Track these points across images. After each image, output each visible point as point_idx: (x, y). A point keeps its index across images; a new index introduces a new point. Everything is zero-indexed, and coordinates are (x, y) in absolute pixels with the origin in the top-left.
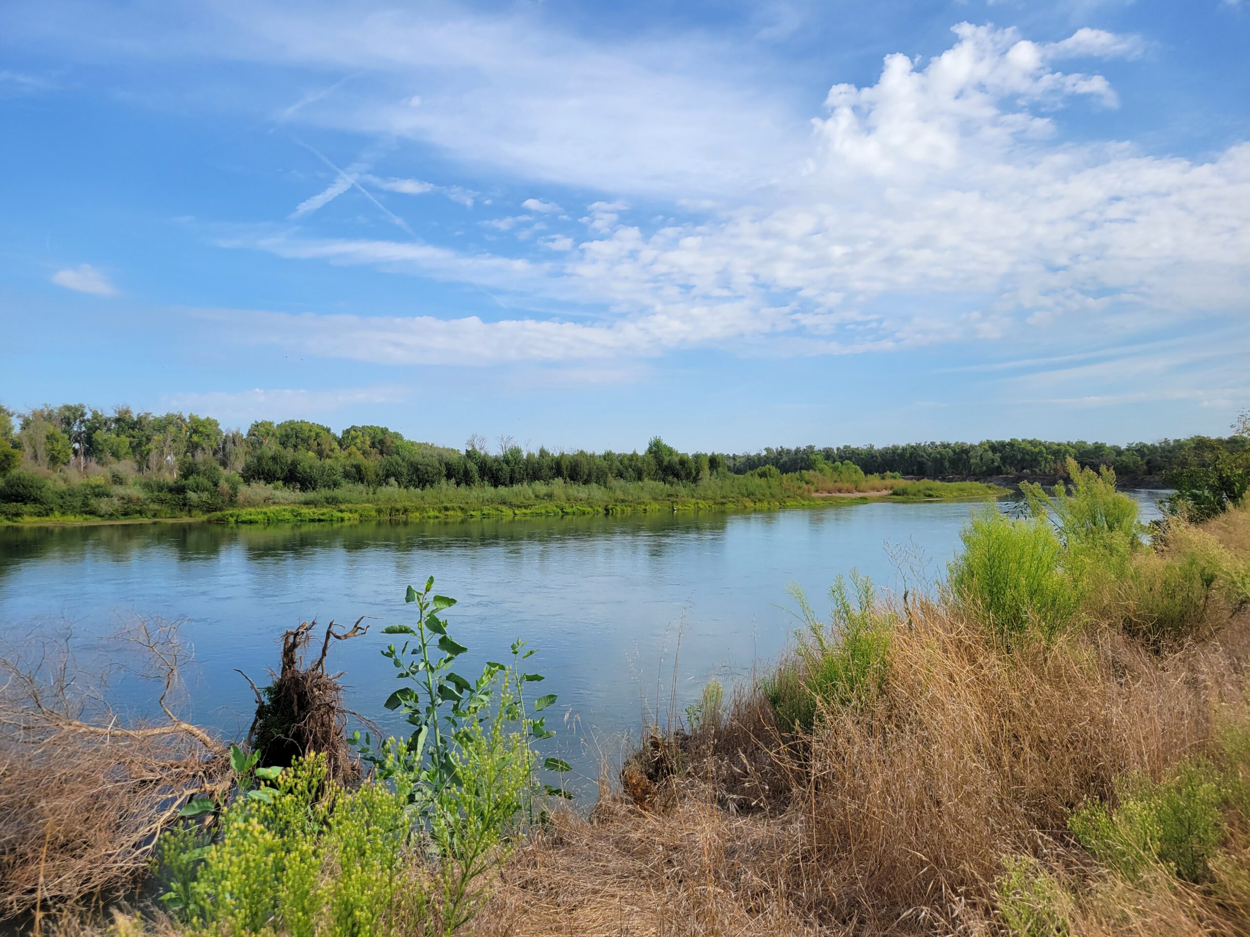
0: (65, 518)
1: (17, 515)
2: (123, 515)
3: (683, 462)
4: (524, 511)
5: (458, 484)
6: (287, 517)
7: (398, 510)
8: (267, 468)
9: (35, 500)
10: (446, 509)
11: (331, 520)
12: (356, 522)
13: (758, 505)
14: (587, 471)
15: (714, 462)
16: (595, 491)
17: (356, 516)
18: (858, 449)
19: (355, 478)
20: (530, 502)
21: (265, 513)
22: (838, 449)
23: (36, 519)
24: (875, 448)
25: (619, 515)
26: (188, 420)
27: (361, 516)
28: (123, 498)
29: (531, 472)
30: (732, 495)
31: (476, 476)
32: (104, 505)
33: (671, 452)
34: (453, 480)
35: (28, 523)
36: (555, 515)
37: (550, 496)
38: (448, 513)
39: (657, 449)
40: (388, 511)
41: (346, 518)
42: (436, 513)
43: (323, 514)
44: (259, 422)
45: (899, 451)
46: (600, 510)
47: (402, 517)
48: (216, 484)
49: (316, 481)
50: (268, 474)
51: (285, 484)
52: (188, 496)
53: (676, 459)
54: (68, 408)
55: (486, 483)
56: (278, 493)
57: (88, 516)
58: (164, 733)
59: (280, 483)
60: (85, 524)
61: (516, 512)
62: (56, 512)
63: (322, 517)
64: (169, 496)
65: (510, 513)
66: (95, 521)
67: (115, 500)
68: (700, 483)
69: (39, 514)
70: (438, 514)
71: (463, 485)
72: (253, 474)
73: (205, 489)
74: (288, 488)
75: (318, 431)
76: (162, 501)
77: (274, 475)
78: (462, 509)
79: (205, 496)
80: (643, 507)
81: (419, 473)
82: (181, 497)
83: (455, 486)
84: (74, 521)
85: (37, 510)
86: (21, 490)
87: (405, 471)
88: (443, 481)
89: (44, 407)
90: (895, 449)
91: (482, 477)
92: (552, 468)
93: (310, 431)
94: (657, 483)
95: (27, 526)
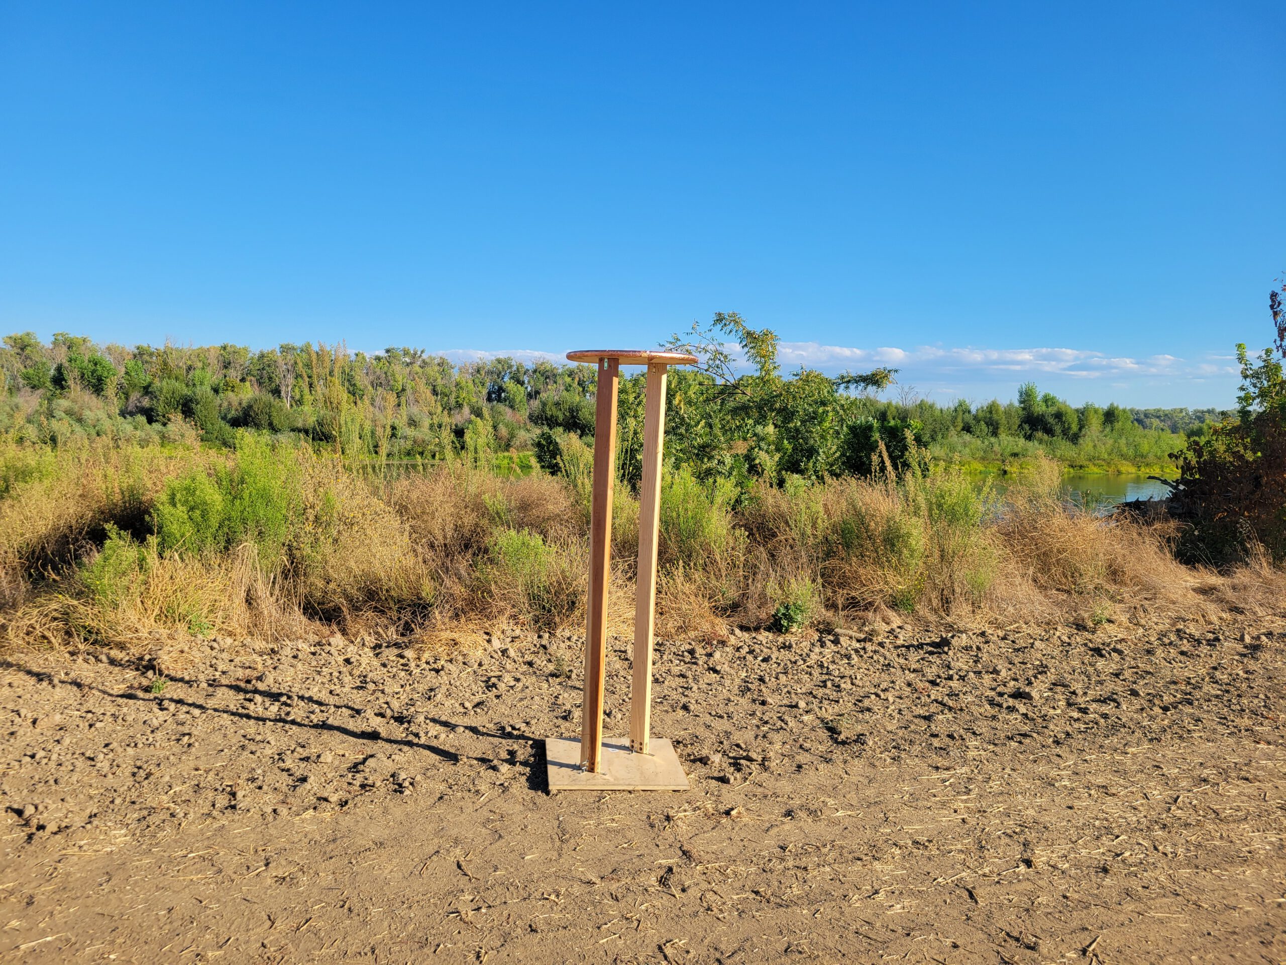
3: (1062, 415)
8: (550, 414)
15: (1110, 416)
39: (1028, 399)
50: (550, 420)
53: (1053, 411)
77: (556, 420)
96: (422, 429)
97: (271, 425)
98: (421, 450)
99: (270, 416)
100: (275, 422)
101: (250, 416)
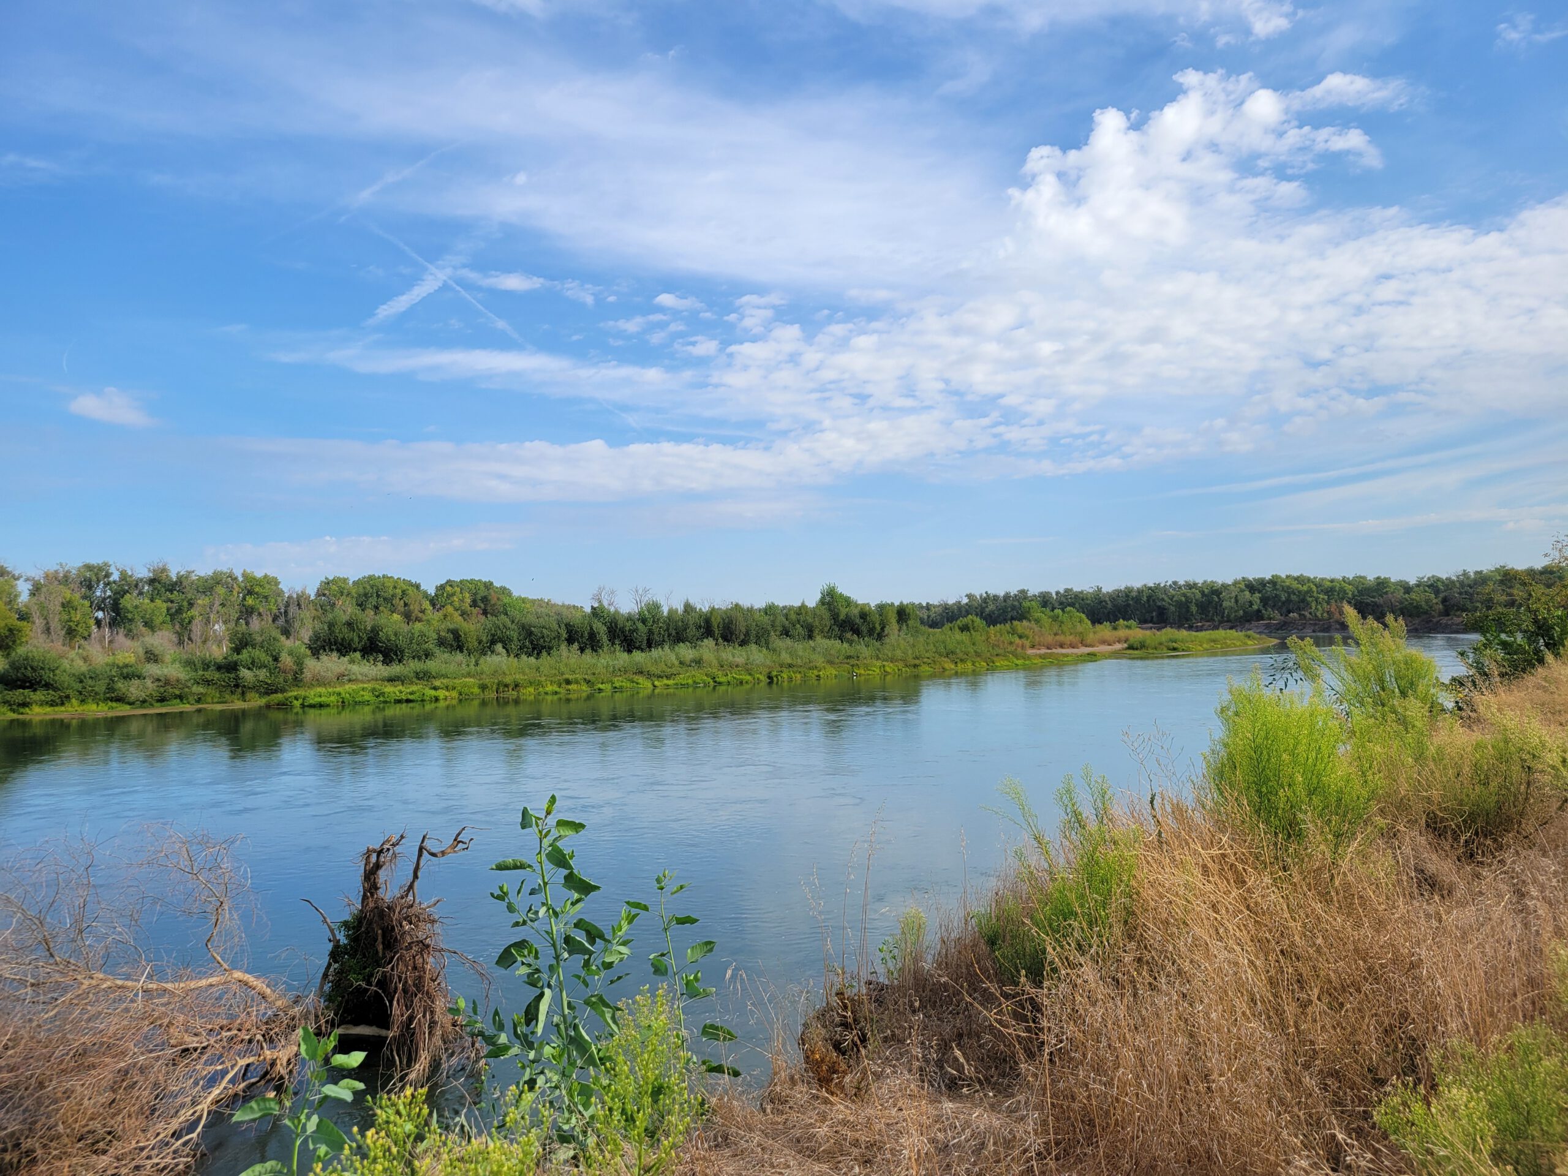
0: (85, 707)
1: (25, 705)
2: (158, 701)
3: (864, 615)
4: (666, 681)
5: (582, 650)
6: (366, 698)
7: (506, 686)
8: (340, 636)
9: (47, 686)
10: (568, 682)
11: (423, 701)
12: (454, 702)
13: (960, 666)
14: (743, 630)
15: (903, 614)
16: (756, 655)
17: (455, 694)
18: (1082, 592)
19: (452, 646)
20: (674, 671)
21: (339, 694)
22: (1057, 593)
23: (48, 709)
24: (1104, 590)
25: (786, 684)
26: (240, 579)
27: (460, 694)
28: (159, 680)
29: (674, 633)
30: (927, 655)
31: (605, 639)
32: (134, 690)
33: (848, 602)
34: (576, 646)
35: (38, 714)
36: (705, 686)
37: (698, 662)
38: (570, 687)
39: (831, 599)
40: (495, 687)
41: (442, 697)
42: (556, 688)
43: (411, 693)
44: (331, 578)
45: (1134, 594)
46: (762, 677)
47: (512, 694)
48: (276, 659)
49: (402, 652)
50: (342, 645)
51: (363, 656)
52: (241, 675)
53: (856, 611)
54: (89, 567)
55: (618, 647)
56: (355, 668)
57: (114, 704)
58: (211, 985)
59: (358, 655)
60: (110, 714)
61: (656, 683)
62: (73, 700)
63: (411, 697)
64: (217, 675)
65: (650, 685)
66: (123, 710)
67: (149, 683)
68: (887, 640)
69: (52, 704)
70: (557, 689)
71: (588, 651)
72: (322, 645)
73: (263, 666)
74: (368, 661)
75: (405, 587)
76: (208, 683)
77: (349, 644)
78: (588, 682)
79: (263, 674)
80: (816, 672)
81: (533, 637)
82: (232, 676)
83: (579, 652)
84: (96, 710)
85: (49, 698)
86: (29, 673)
87: (515, 635)
88: (564, 646)
89: (59, 567)
90: (1128, 591)
91: (612, 640)
92: (700, 627)
93: (395, 587)
94: (833, 641)
95: (37, 719)
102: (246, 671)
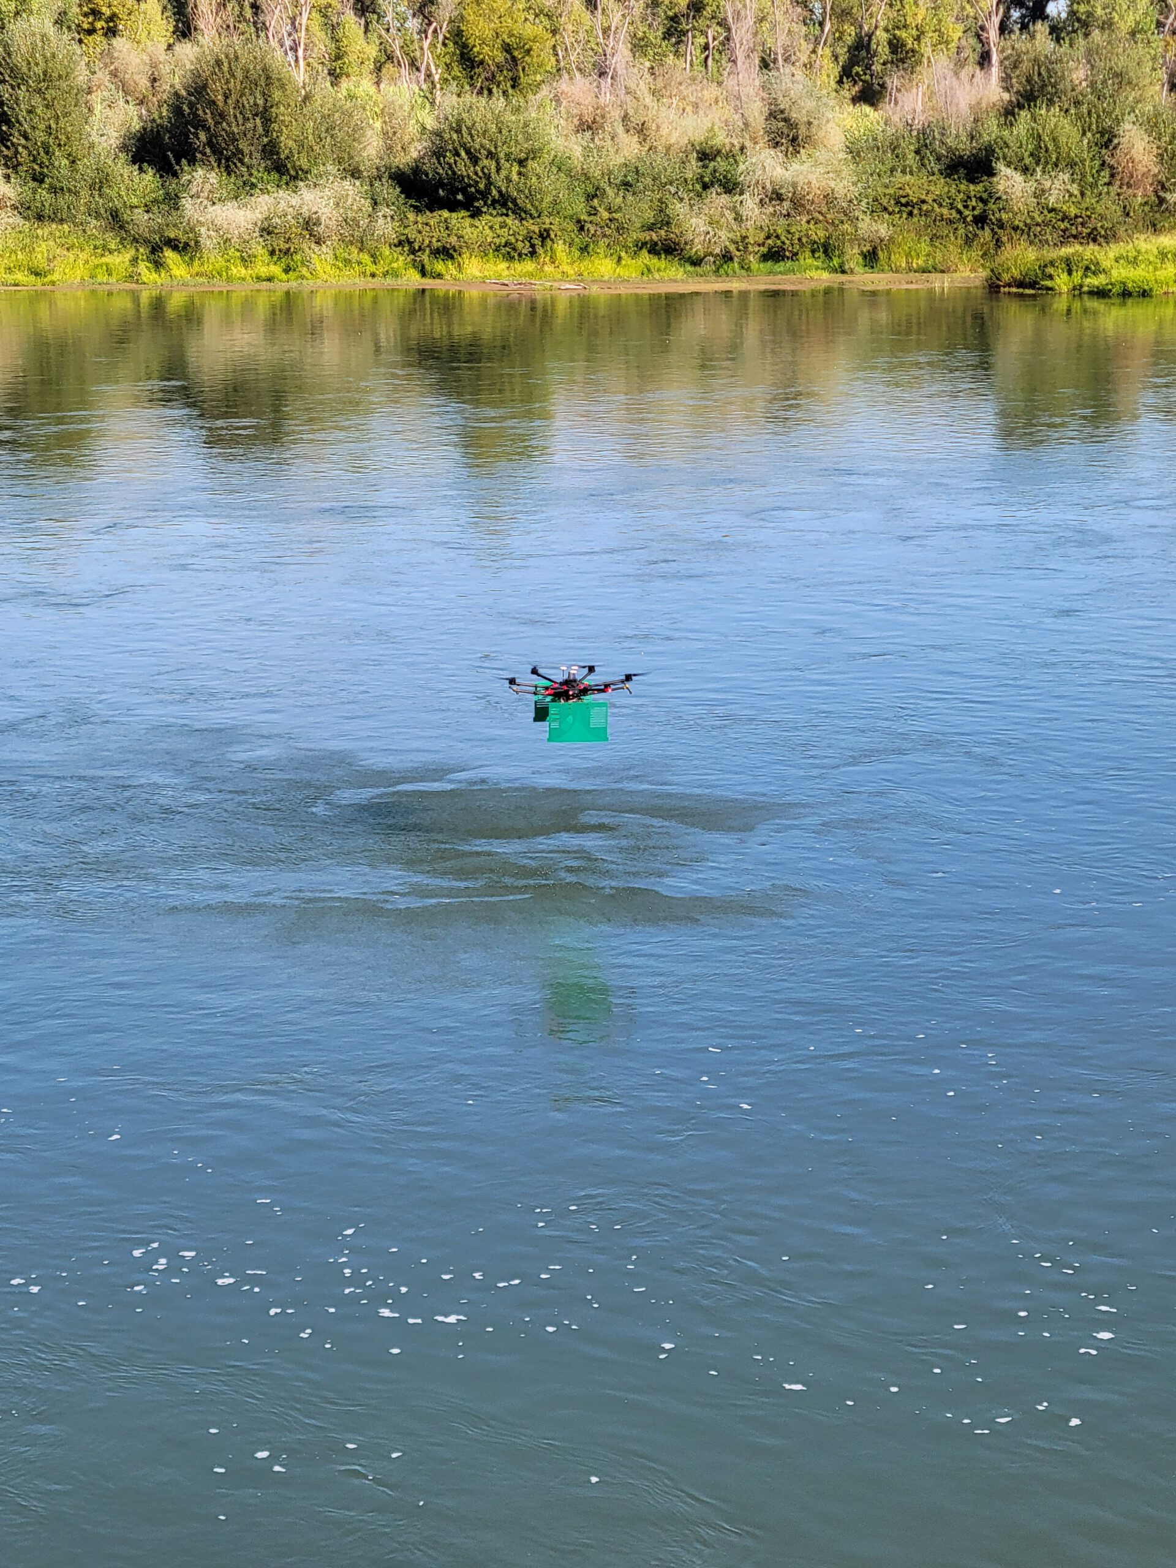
0: (585, 265)
1: (446, 253)
2: (765, 258)
9: (505, 203)
23: (500, 268)
28: (777, 196)
35: (471, 283)
48: (1107, 140)
52: (1000, 189)
57: (656, 262)
62: (560, 247)
66: (673, 279)
67: (750, 205)
69: (509, 252)
73: (1064, 161)
76: (906, 206)
82: (977, 189)
84: (615, 276)
85: (505, 235)
96: (821, 155)
97: (270, 150)
98: (819, 234)
99: (267, 121)
100: (287, 143)
101: (201, 124)
102: (1018, 177)
